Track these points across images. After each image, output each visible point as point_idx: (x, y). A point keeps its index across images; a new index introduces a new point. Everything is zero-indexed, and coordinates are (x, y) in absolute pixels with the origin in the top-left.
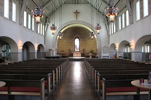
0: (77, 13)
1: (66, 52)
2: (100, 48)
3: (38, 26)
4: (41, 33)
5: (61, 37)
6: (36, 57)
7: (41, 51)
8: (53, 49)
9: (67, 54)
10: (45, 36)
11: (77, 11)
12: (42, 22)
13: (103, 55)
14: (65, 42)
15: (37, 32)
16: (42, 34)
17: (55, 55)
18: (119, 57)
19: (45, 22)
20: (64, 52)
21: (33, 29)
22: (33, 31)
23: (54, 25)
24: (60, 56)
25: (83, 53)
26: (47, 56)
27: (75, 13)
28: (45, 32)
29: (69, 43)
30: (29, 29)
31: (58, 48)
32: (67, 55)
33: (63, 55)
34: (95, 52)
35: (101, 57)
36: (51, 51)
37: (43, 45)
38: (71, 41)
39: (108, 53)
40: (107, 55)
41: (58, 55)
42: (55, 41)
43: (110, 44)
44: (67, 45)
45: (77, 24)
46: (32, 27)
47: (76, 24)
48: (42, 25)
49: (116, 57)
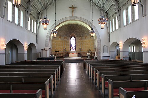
0: (73, 8)
1: (61, 52)
2: (100, 47)
3: (28, 22)
4: (32, 31)
5: (55, 35)
6: (26, 59)
7: (33, 51)
8: (47, 49)
9: (62, 54)
10: (37, 34)
11: (73, 6)
12: (34, 18)
13: (103, 55)
14: (60, 42)
15: (27, 28)
16: (34, 31)
17: (48, 55)
18: (123, 57)
19: (37, 18)
20: (59, 53)
21: (22, 25)
22: (21, 27)
23: (46, 17)
24: (55, 57)
25: (80, 53)
26: (39, 57)
27: (71, 8)
28: (38, 30)
29: (65, 42)
30: (16, 24)
31: (52, 47)
32: (62, 56)
33: (57, 55)
34: (93, 52)
35: (100, 57)
36: (44, 51)
37: (35, 44)
38: (66, 40)
39: (108, 52)
40: (107, 55)
41: (52, 56)
42: (48, 40)
43: (111, 43)
44: (62, 45)
45: (74, 20)
46: (20, 22)
47: (72, 20)
48: (34, 22)
49: (119, 58)
